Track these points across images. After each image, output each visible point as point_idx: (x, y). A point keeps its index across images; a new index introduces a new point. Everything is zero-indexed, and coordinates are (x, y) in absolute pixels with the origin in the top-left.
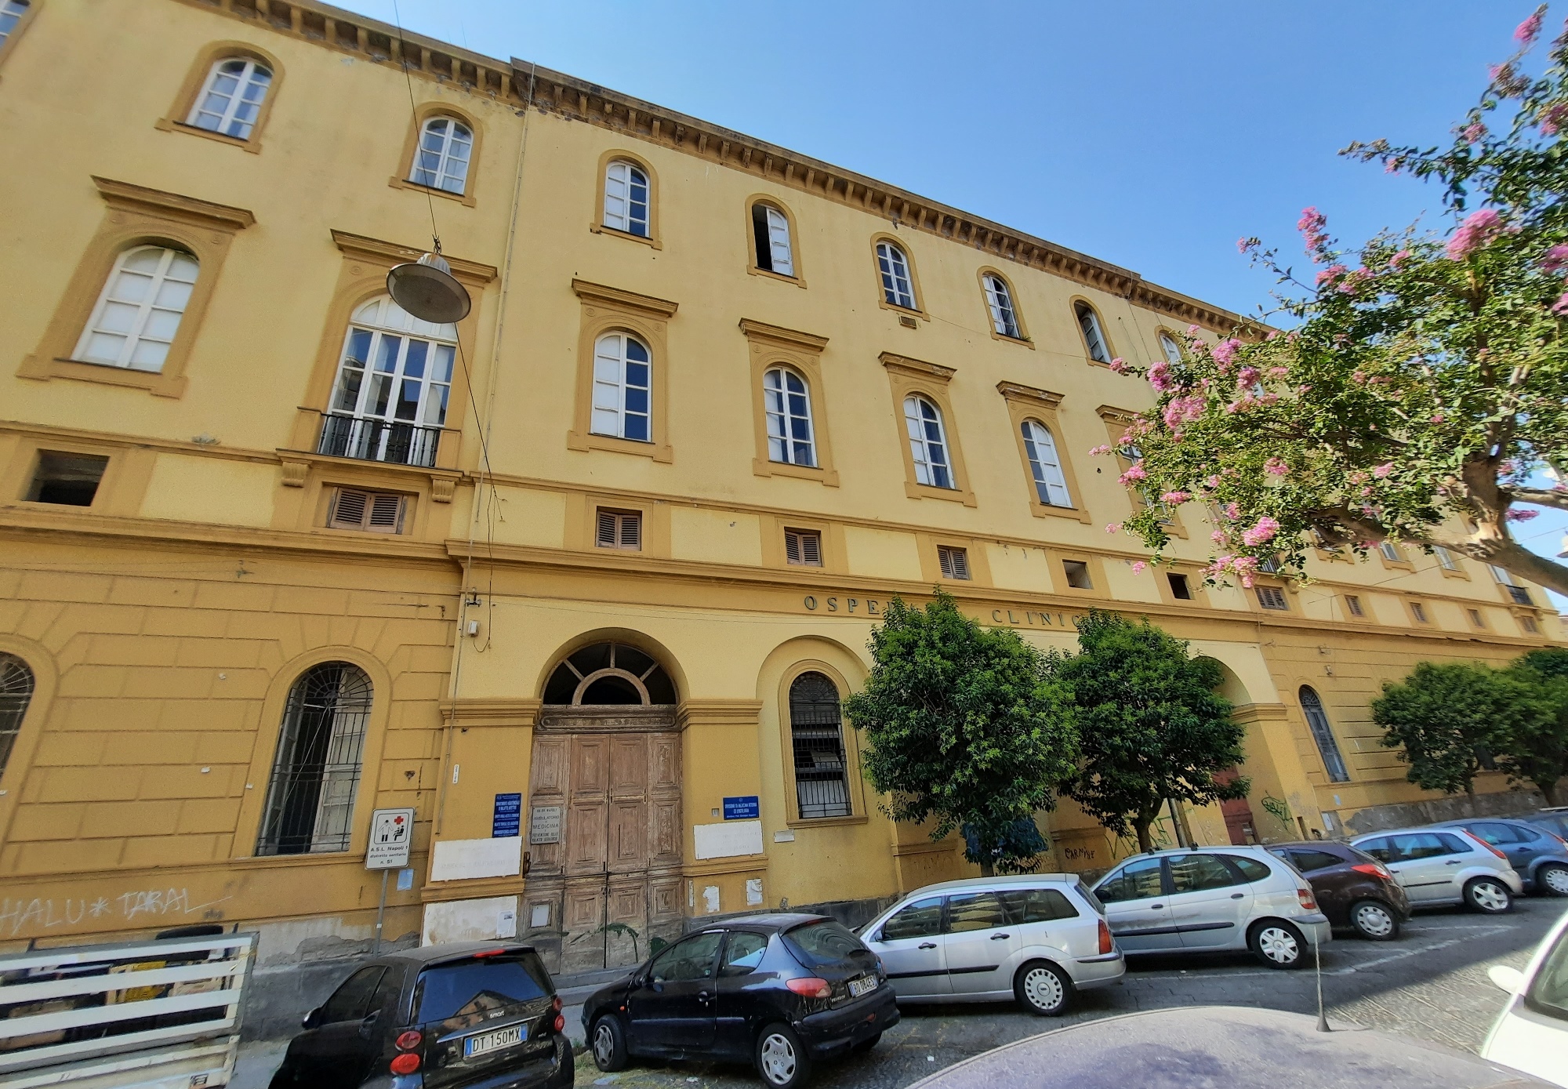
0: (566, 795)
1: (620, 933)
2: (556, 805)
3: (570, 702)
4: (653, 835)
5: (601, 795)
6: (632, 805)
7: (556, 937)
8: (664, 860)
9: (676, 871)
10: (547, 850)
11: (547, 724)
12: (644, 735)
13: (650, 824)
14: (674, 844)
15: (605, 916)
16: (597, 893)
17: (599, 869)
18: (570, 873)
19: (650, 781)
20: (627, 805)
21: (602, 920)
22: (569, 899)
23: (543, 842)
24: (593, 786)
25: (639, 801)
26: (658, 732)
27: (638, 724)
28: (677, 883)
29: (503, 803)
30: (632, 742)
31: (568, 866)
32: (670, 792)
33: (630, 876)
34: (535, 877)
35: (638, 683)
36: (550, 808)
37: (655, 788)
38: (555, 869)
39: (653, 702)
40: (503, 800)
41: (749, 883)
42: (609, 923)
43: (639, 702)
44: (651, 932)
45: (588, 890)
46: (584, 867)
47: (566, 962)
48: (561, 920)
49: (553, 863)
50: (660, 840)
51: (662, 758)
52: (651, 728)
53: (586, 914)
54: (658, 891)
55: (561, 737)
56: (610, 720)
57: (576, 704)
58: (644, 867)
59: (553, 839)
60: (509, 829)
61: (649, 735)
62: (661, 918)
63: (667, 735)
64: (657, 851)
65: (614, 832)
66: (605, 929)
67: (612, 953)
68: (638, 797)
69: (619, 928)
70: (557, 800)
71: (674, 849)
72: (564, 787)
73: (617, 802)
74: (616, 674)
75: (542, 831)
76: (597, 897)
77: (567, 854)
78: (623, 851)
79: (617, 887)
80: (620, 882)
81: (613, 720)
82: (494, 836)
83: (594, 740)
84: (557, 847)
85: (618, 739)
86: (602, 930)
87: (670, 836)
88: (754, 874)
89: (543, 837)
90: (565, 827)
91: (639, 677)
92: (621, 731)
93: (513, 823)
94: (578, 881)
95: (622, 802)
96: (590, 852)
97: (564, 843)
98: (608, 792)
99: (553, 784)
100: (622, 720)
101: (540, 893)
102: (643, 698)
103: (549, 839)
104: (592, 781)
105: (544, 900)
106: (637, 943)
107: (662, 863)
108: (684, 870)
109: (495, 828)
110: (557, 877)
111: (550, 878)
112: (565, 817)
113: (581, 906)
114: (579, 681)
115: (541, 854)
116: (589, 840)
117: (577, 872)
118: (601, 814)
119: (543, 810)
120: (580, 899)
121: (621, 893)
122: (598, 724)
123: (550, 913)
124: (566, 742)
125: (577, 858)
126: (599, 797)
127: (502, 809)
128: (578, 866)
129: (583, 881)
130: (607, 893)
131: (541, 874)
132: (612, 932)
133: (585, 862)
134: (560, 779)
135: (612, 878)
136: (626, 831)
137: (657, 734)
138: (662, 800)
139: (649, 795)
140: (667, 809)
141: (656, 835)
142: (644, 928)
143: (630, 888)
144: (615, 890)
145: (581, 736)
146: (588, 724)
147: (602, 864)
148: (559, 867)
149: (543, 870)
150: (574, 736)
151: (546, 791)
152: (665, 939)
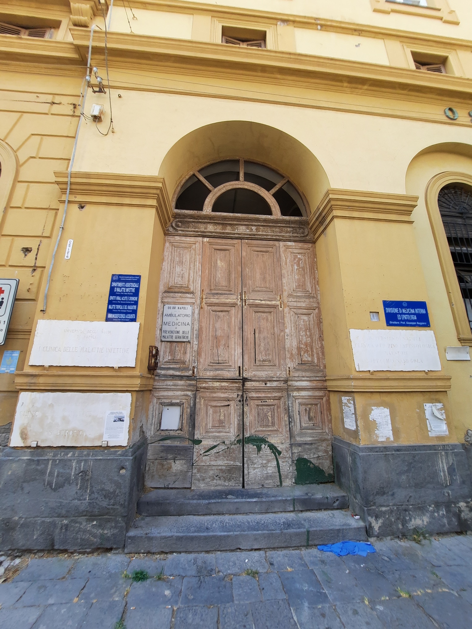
0: (198, 293)
1: (259, 449)
2: (187, 303)
3: (200, 208)
4: (291, 343)
5: (235, 297)
6: (267, 310)
7: (187, 444)
8: (305, 371)
9: (320, 384)
10: (179, 349)
11: (178, 226)
12: (276, 243)
13: (287, 331)
14: (315, 356)
15: (242, 427)
16: (232, 399)
17: (233, 374)
18: (202, 374)
19: (285, 288)
20: (261, 309)
21: (239, 430)
22: (201, 404)
23: (174, 340)
24: (225, 288)
25: (275, 307)
26: (290, 241)
27: (269, 232)
28: (321, 398)
29: (120, 284)
30: (264, 249)
31: (201, 367)
32: (307, 300)
33: (269, 384)
34: (165, 376)
35: (268, 196)
36: (180, 306)
37: (290, 296)
38: (187, 369)
39: (283, 214)
40: (119, 280)
41: (428, 407)
42: (247, 435)
43: (270, 213)
44: (295, 450)
45: (223, 395)
46: (217, 370)
47: (198, 475)
48: (193, 425)
49: (184, 363)
50: (299, 349)
51: (296, 267)
52: (283, 236)
53: (221, 422)
54: (300, 404)
55: (193, 239)
56: (241, 227)
57: (207, 209)
58: (284, 375)
59: (184, 337)
60: (126, 313)
61: (282, 243)
62: (305, 435)
63: (300, 245)
64: (297, 361)
65: (249, 335)
66: (243, 441)
67: (252, 472)
68: (274, 303)
69: (258, 442)
70: (188, 298)
71: (316, 361)
72: (196, 286)
73: (251, 306)
74: (246, 187)
75: (173, 328)
76: (232, 403)
77: (199, 353)
78: (260, 357)
79: (254, 395)
80: (257, 390)
81: (244, 227)
82: (107, 320)
83: (226, 244)
84: (188, 345)
85: (249, 245)
86: (239, 441)
87: (309, 347)
88: (433, 396)
89: (174, 335)
90: (196, 327)
91: (268, 190)
92: (252, 237)
93: (130, 307)
94: (210, 384)
95: (257, 306)
96: (223, 354)
97: (196, 342)
98: (241, 295)
99: (184, 282)
100: (254, 228)
101: (170, 393)
102: (273, 209)
103: (179, 337)
104: (224, 283)
105: (174, 401)
106: (280, 462)
107: (304, 374)
108: (328, 384)
109: (109, 311)
110: (188, 378)
111: (181, 377)
112: (196, 316)
113: (215, 412)
114: (210, 191)
115: (172, 352)
116: (223, 342)
117: (210, 374)
118: (235, 316)
119: (174, 308)
120: (214, 404)
121: (259, 402)
122: (228, 230)
123: (182, 416)
124: (197, 245)
125: (209, 360)
126: (231, 299)
127: (118, 290)
128: (210, 368)
129: (217, 384)
130: (243, 401)
131: (171, 372)
132: (251, 446)
133: (218, 364)
134: (191, 279)
135: (248, 384)
136: (262, 336)
137: (289, 243)
138: (300, 308)
139: (285, 301)
140: (305, 318)
141: (295, 344)
142: (287, 445)
143: (269, 398)
144: (252, 398)
145: (212, 240)
146: (219, 229)
147: (237, 369)
148: (191, 367)
149: (173, 369)
150: (206, 240)
151: (176, 290)
152: (312, 460)
